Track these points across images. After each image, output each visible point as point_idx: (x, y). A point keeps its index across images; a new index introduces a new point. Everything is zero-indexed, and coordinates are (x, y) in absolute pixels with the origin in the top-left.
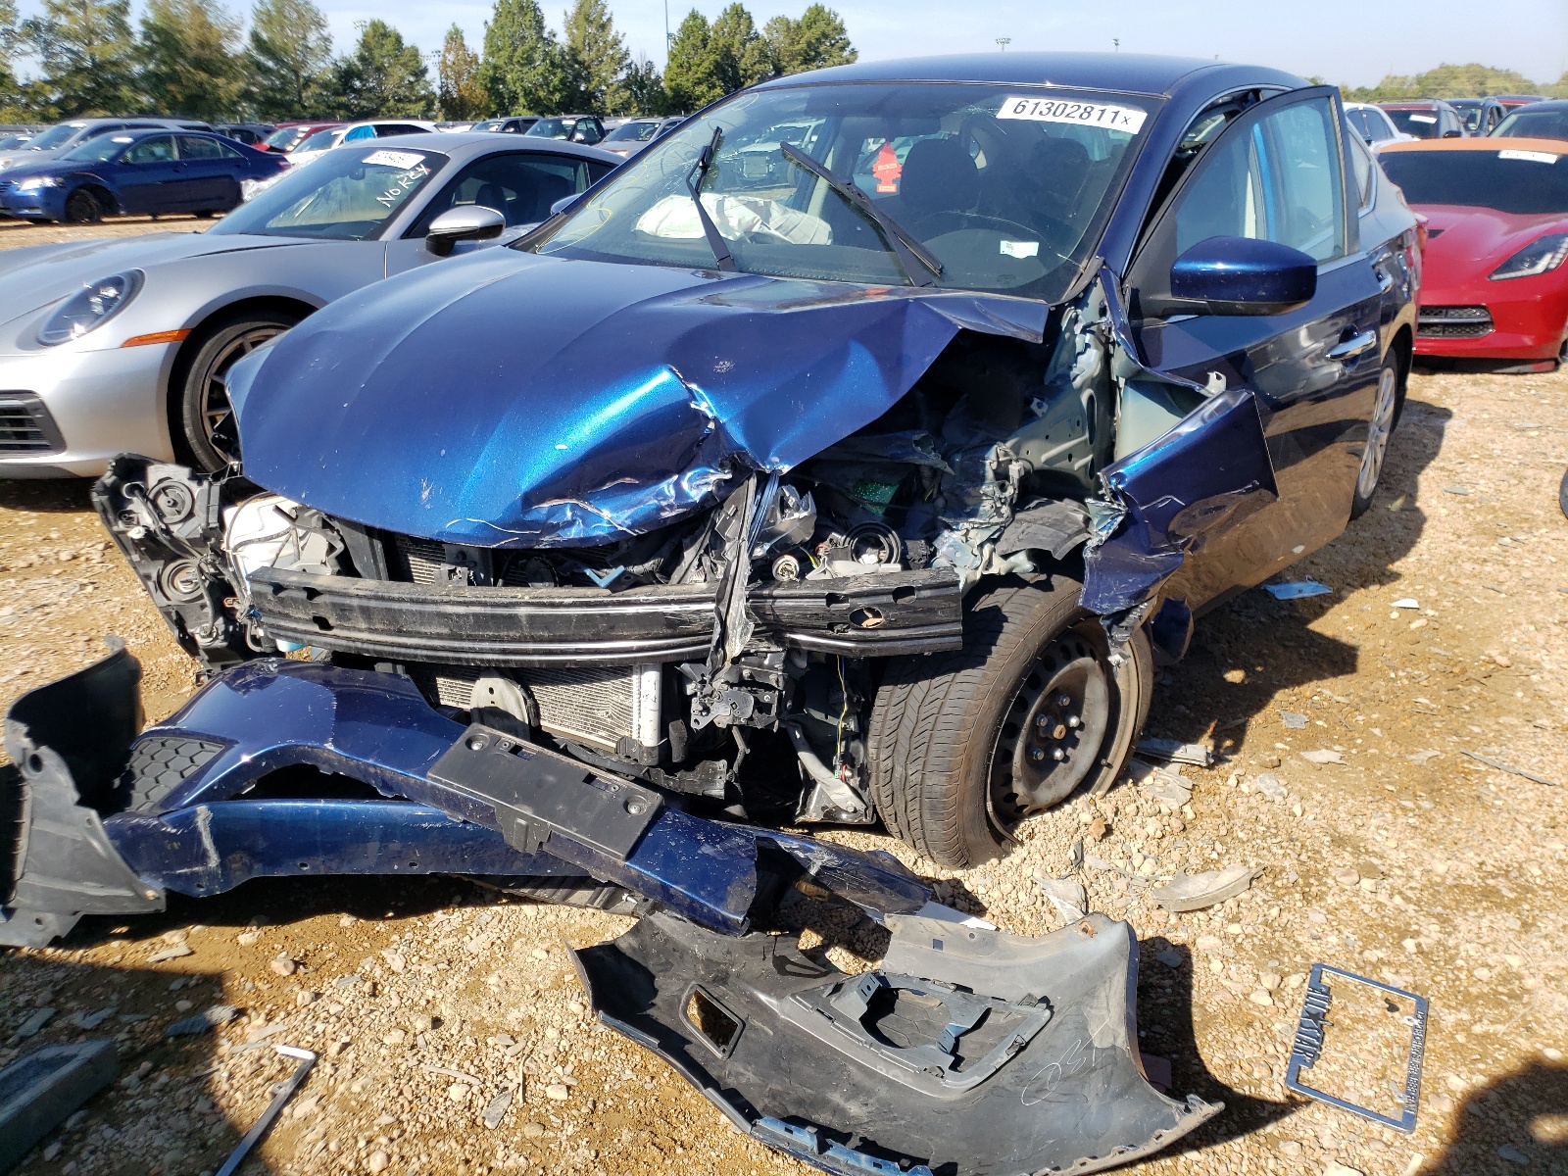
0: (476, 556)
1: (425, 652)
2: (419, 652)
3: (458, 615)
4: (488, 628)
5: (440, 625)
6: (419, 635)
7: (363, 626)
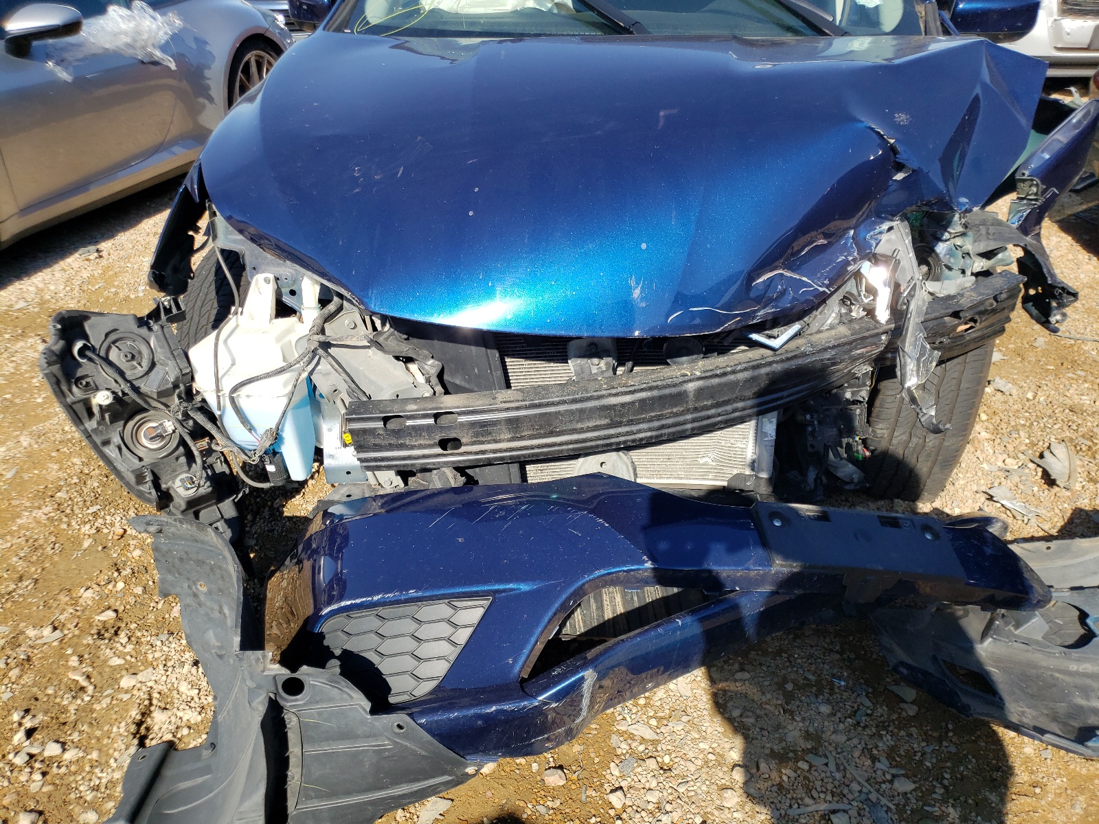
0: (609, 345)
1: (571, 446)
2: (564, 447)
3: (623, 405)
4: (653, 410)
5: (600, 417)
6: (574, 431)
7: (508, 436)
